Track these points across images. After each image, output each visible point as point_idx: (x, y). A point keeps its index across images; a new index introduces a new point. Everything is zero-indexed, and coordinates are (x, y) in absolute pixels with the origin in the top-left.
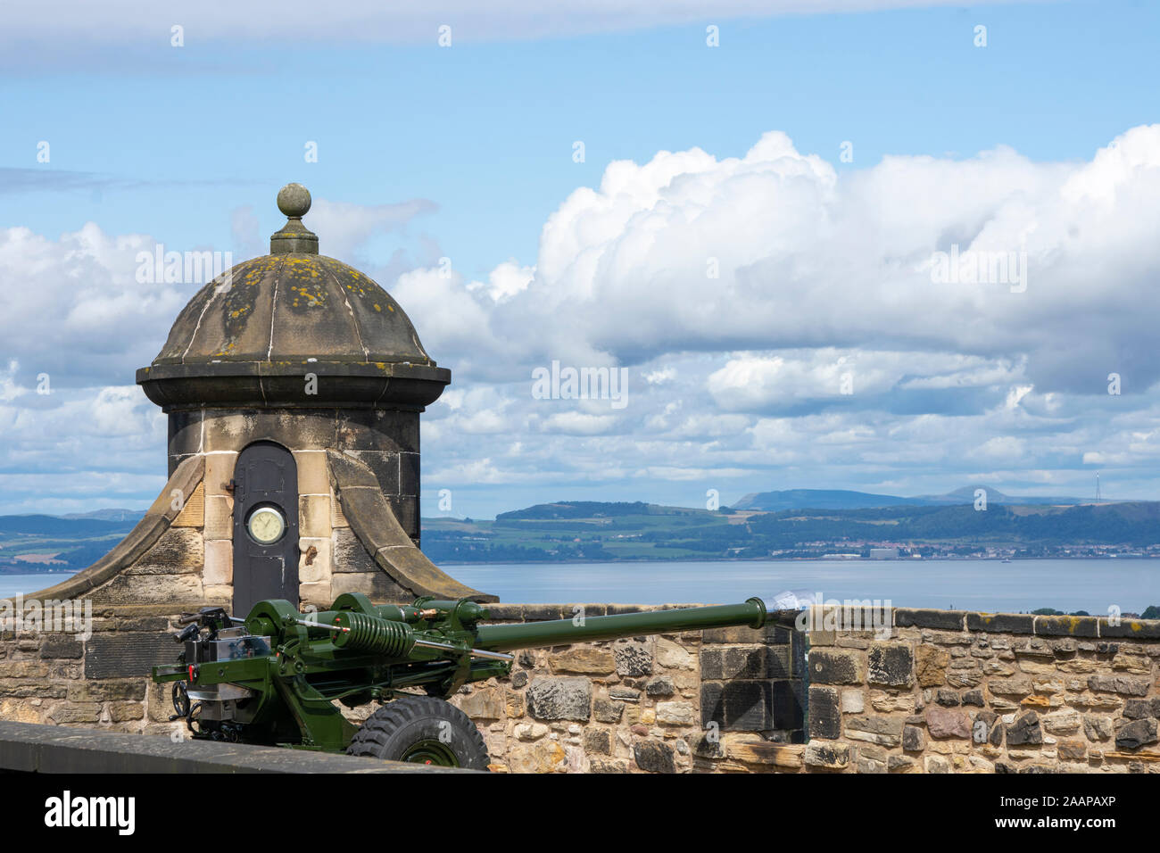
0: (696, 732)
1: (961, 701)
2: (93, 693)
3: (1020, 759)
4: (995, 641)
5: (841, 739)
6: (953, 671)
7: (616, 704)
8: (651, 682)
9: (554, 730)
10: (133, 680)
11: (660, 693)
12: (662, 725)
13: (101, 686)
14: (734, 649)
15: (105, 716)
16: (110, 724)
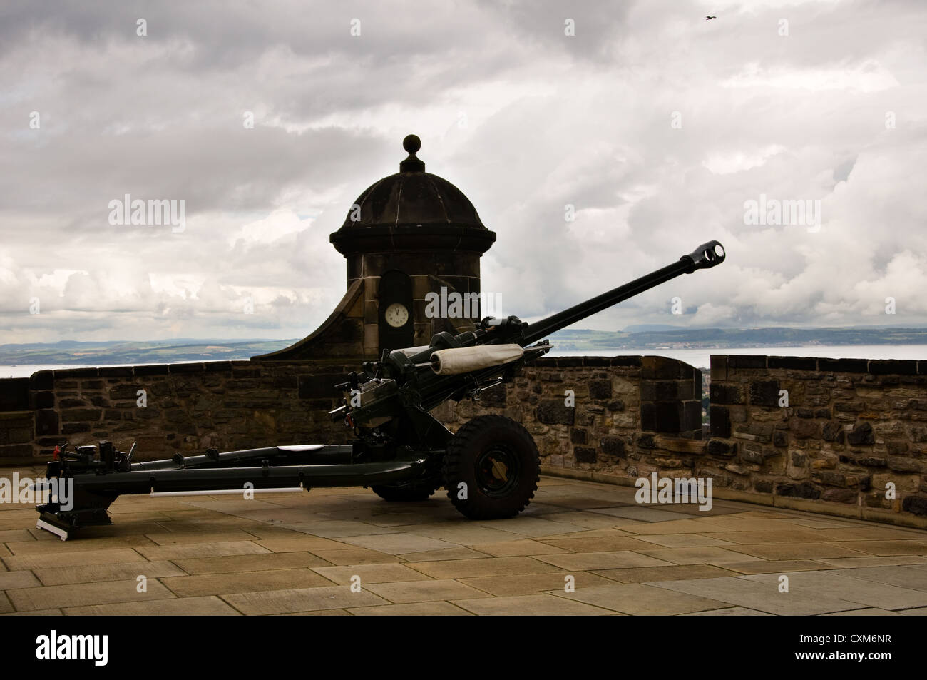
0: (640, 433)
1: (815, 416)
2: (303, 406)
3: (859, 452)
4: (838, 377)
5: (731, 438)
6: (809, 397)
7: (589, 415)
8: (610, 402)
9: (553, 429)
10: (325, 399)
11: (617, 408)
12: (617, 427)
13: (307, 403)
14: (661, 383)
15: (311, 419)
16: (313, 423)
